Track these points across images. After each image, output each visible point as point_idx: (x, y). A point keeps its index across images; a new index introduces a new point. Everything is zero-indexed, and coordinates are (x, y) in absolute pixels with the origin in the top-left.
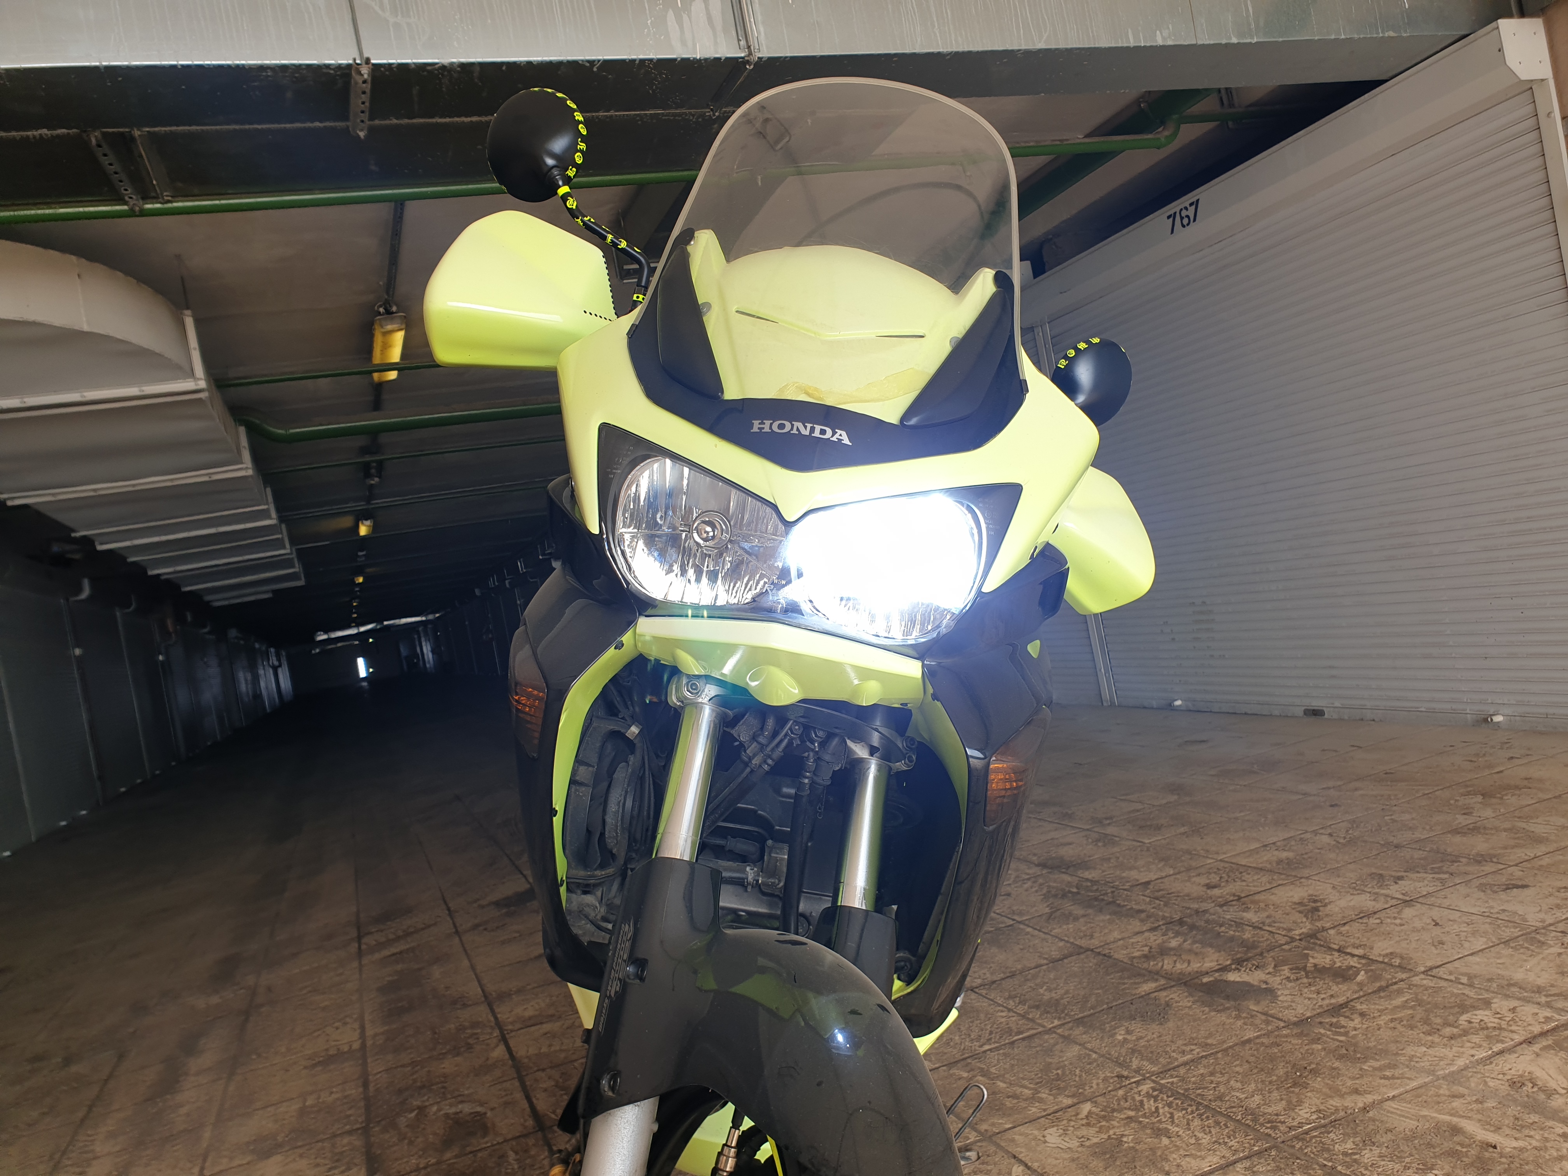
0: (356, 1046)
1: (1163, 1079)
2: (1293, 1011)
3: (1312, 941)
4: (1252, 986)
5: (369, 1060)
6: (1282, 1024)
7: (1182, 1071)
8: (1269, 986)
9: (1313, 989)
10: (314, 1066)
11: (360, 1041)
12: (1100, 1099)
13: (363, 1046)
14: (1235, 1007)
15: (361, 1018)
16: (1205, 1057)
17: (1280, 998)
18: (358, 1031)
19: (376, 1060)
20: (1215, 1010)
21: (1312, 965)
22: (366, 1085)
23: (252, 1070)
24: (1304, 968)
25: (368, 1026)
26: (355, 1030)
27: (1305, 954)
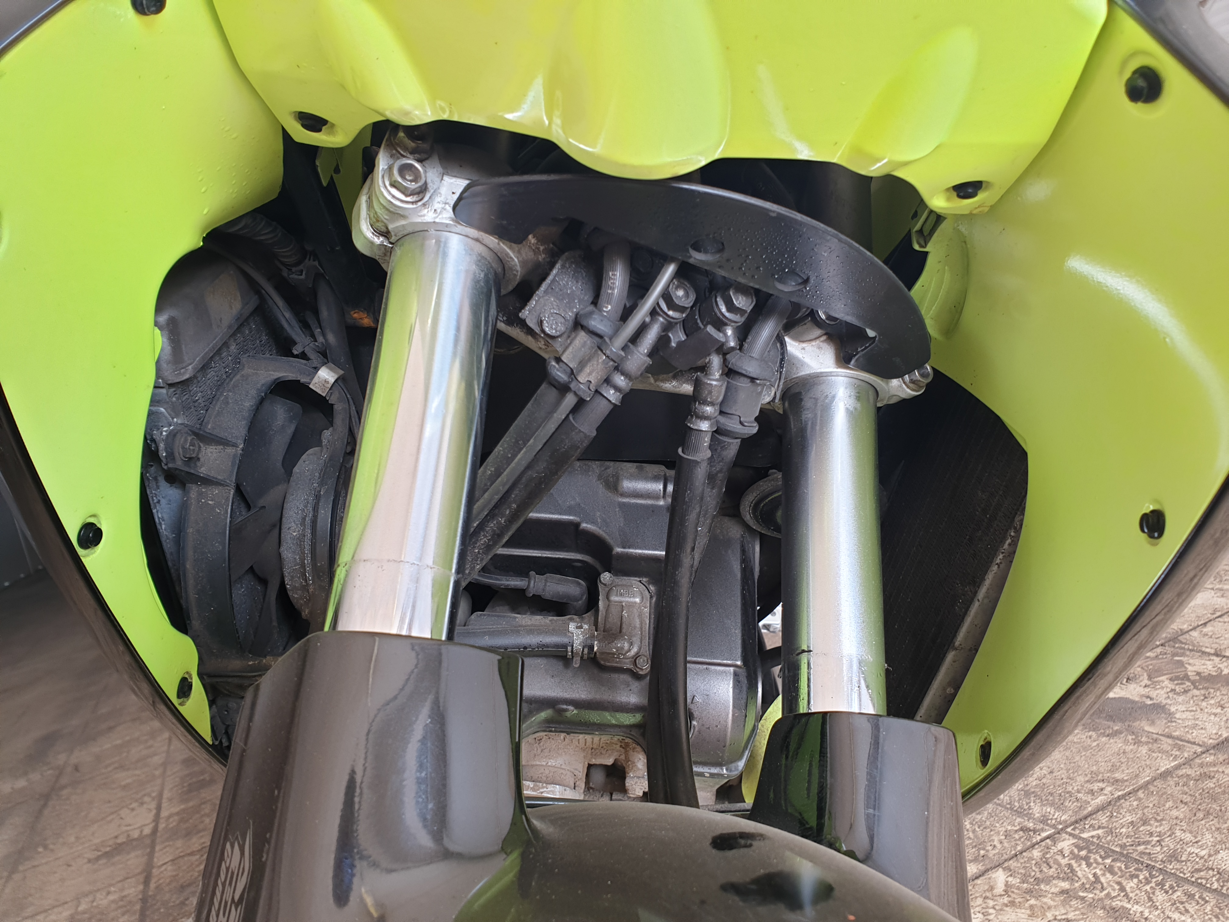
0: (147, 831)
1: (1083, 831)
2: (1203, 731)
3: (1177, 645)
4: (1133, 702)
5: (157, 848)
6: (1199, 750)
7: (1102, 817)
8: (1155, 701)
9: (1212, 702)
10: (98, 858)
11: (153, 824)
12: (1013, 864)
13: (155, 831)
14: (1127, 730)
15: (161, 795)
16: (1123, 797)
17: (1177, 716)
18: (154, 812)
19: (165, 848)
20: (1103, 735)
21: (1195, 673)
22: (146, 882)
23: (34, 867)
24: (1186, 677)
25: (165, 804)
26: (150, 810)
27: (1178, 661)
